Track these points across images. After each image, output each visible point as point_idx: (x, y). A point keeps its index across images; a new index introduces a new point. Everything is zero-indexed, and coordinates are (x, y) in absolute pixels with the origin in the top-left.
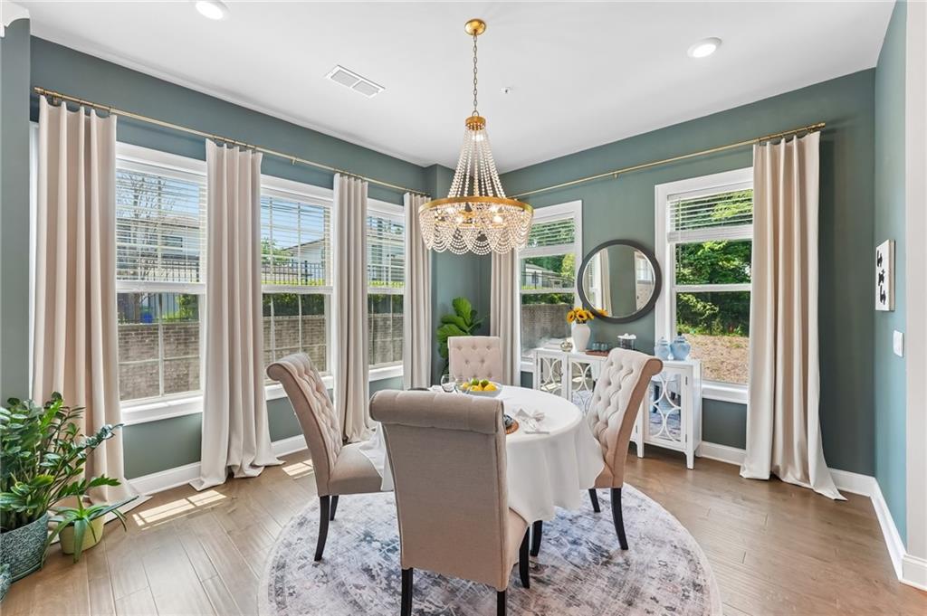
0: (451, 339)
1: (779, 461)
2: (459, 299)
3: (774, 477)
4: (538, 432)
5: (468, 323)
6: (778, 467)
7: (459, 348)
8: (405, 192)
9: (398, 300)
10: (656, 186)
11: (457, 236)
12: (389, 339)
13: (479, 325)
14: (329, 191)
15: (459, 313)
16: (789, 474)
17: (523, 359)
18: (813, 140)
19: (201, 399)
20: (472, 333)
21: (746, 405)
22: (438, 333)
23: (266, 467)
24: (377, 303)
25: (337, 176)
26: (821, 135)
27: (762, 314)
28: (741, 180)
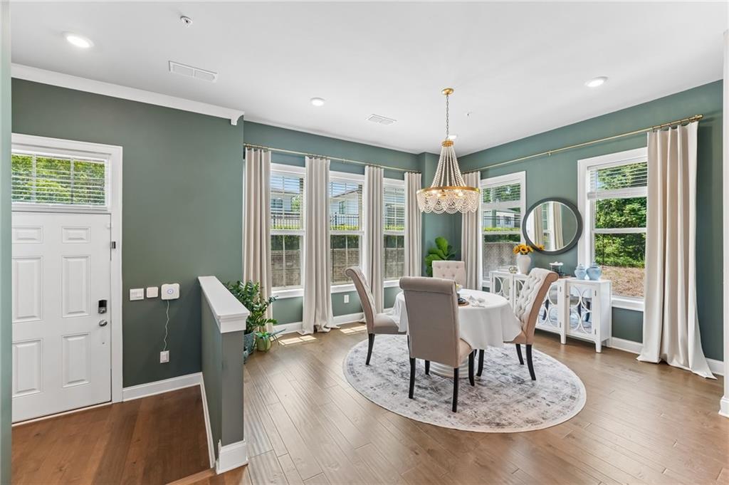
0: (434, 262)
1: (666, 351)
2: (439, 238)
3: (663, 362)
4: (479, 306)
5: (446, 254)
6: (666, 355)
7: (439, 267)
8: (405, 172)
9: (401, 239)
10: (578, 161)
11: (439, 203)
12: (394, 263)
13: (453, 255)
14: (362, 176)
15: (439, 247)
16: (674, 361)
17: (484, 279)
18: (693, 128)
19: (303, 290)
20: (448, 259)
21: (642, 312)
22: (426, 260)
23: (332, 329)
24: (389, 240)
25: (367, 167)
26: (699, 123)
27: (654, 249)
28: (640, 155)
